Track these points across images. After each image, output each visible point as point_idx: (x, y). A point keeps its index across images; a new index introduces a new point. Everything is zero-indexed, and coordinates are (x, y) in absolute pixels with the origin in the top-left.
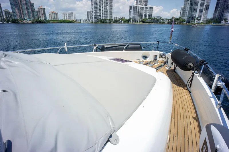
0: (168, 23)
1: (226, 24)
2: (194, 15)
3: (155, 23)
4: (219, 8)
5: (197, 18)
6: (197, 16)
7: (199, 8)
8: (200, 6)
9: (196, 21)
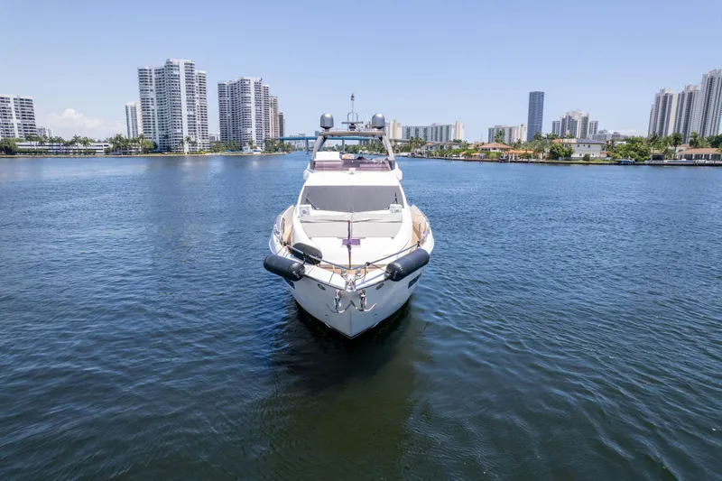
0: (107, 152)
1: (255, 153)
2: (179, 131)
3: (57, 153)
4: (229, 115)
5: (188, 139)
6: (186, 134)
7: (185, 113)
8: (186, 108)
9: (187, 147)
